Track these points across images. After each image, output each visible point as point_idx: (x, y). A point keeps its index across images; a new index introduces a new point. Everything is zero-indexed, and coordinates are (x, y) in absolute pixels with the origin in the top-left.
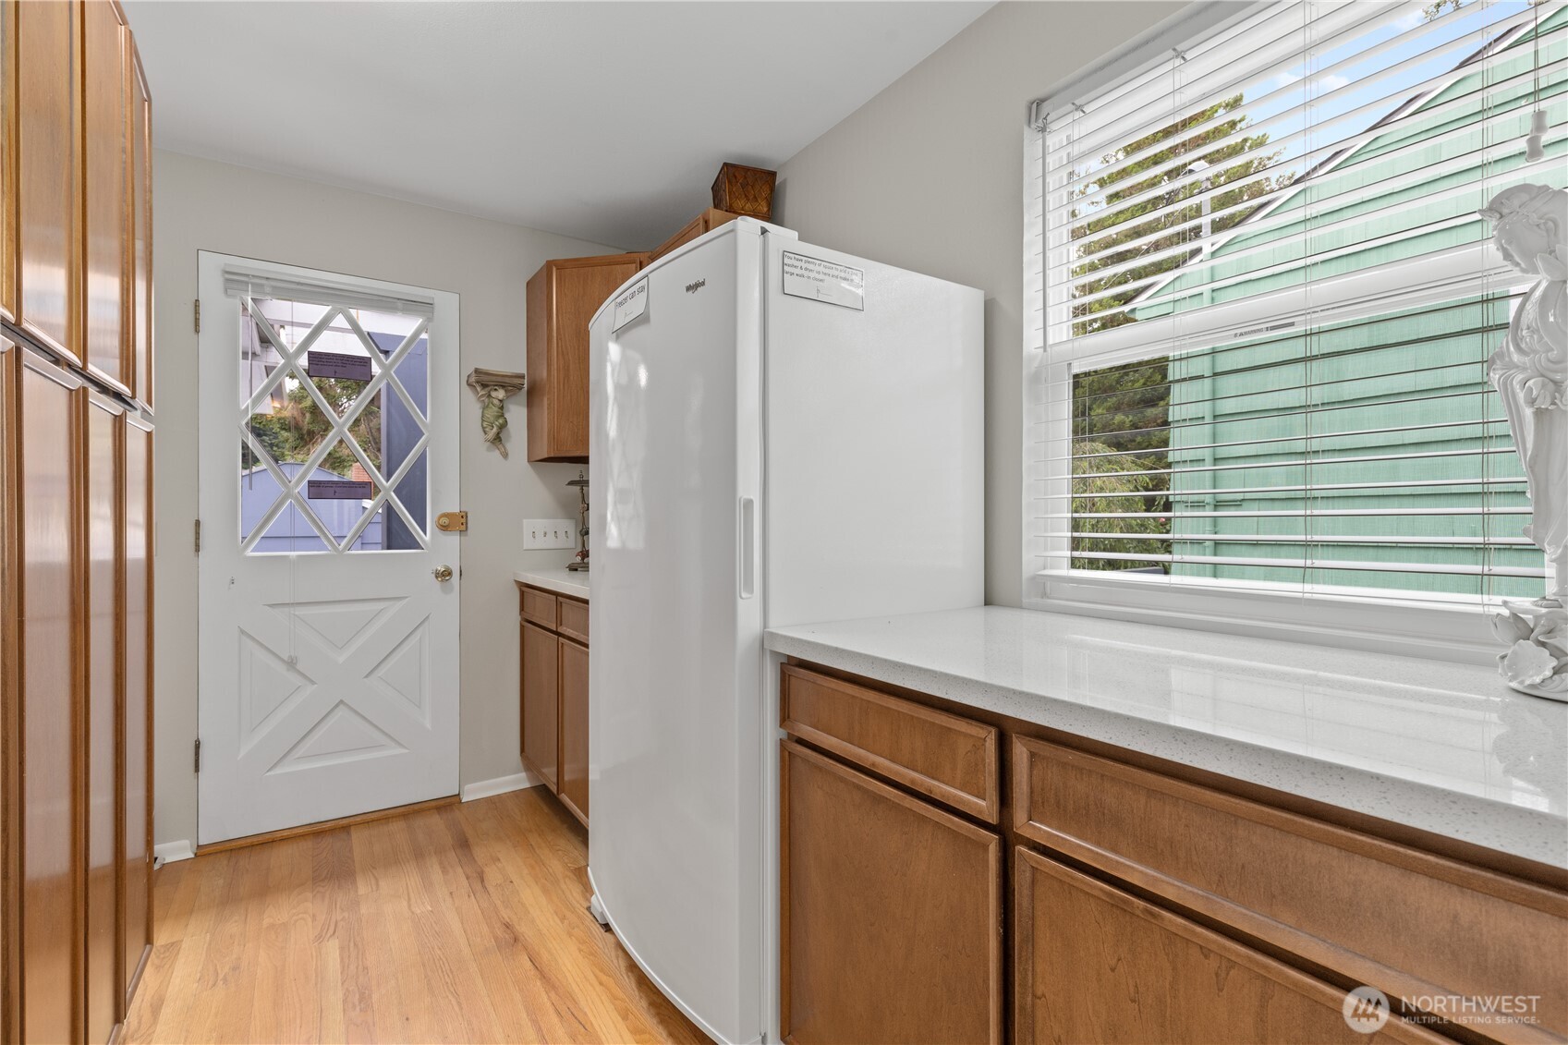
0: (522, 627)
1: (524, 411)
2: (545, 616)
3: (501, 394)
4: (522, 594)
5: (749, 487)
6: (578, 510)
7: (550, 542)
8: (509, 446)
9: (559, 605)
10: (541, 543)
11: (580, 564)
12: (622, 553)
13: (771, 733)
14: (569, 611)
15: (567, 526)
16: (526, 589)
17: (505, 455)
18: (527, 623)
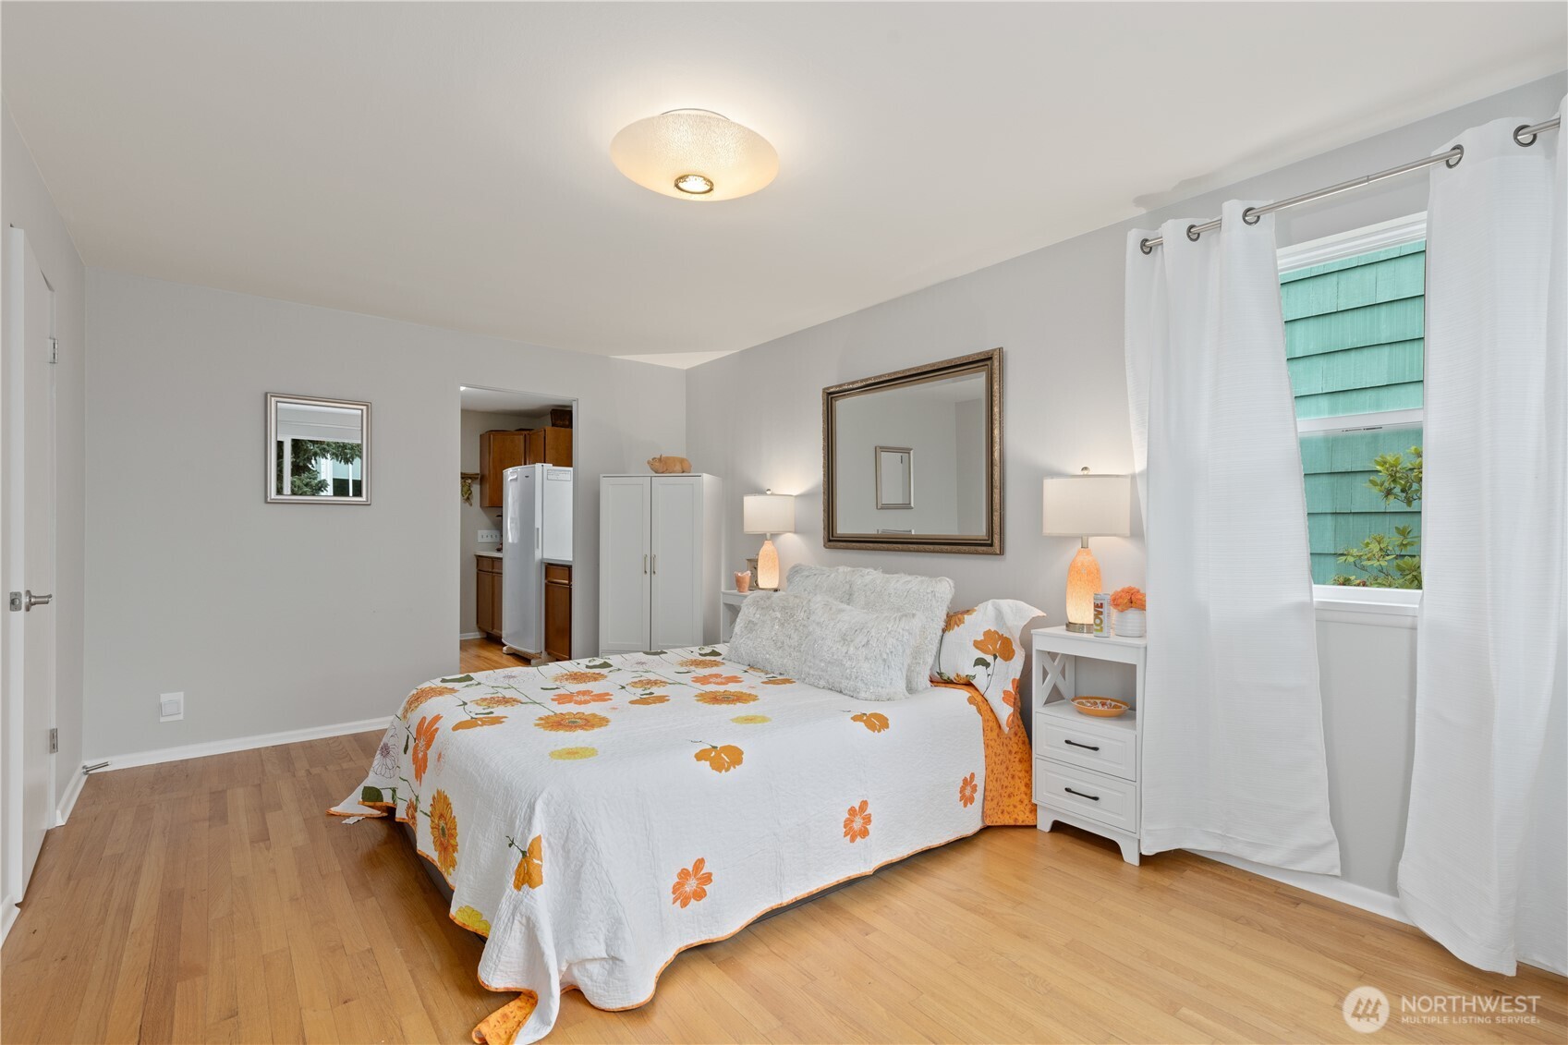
0: (478, 573)
1: (479, 486)
2: (486, 566)
3: (470, 481)
4: (478, 560)
5: (538, 524)
6: (498, 525)
7: (489, 540)
8: (472, 501)
9: (493, 562)
10: (485, 540)
11: (499, 550)
12: (513, 544)
13: (544, 581)
14: (496, 564)
15: (496, 533)
16: (479, 558)
17: (471, 505)
18: (479, 571)
